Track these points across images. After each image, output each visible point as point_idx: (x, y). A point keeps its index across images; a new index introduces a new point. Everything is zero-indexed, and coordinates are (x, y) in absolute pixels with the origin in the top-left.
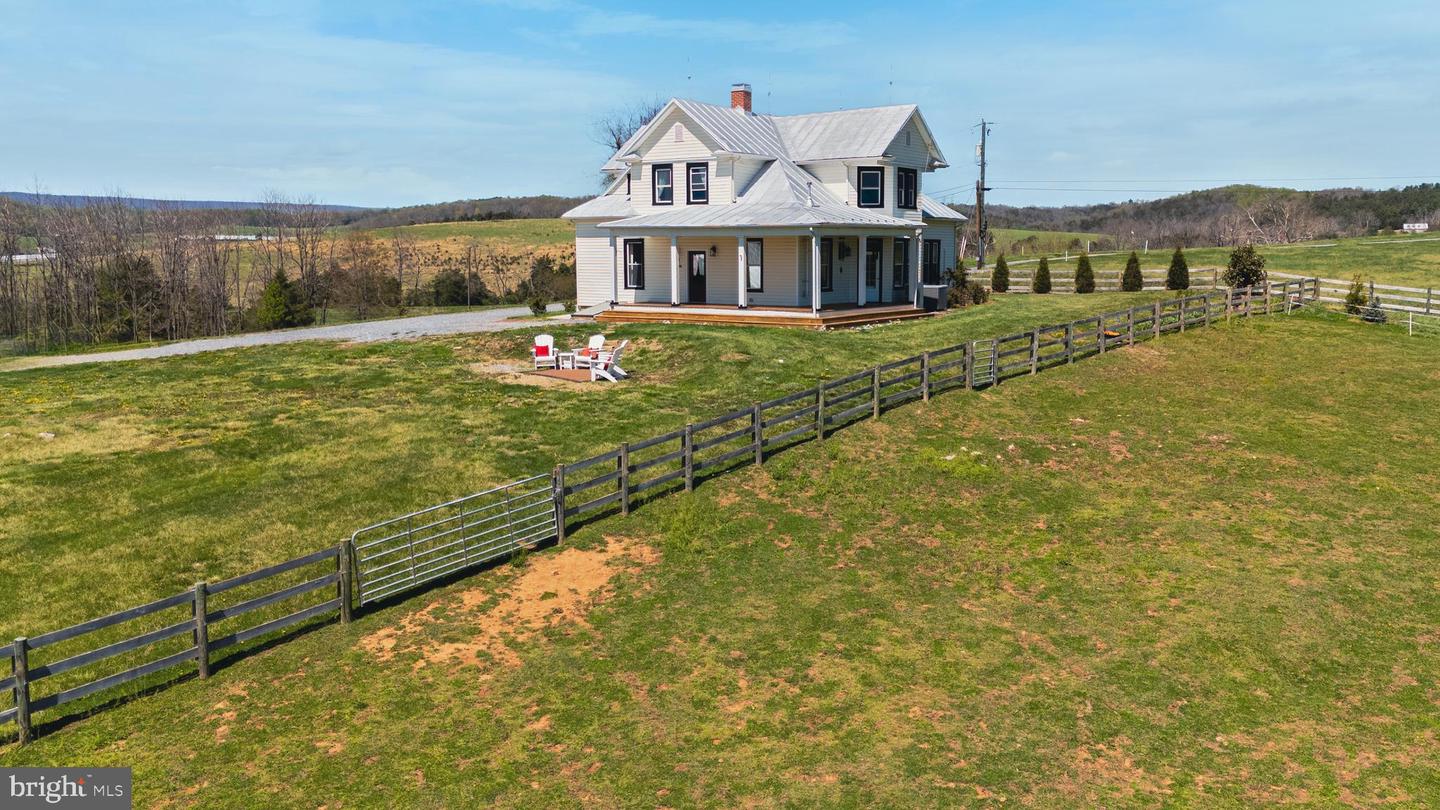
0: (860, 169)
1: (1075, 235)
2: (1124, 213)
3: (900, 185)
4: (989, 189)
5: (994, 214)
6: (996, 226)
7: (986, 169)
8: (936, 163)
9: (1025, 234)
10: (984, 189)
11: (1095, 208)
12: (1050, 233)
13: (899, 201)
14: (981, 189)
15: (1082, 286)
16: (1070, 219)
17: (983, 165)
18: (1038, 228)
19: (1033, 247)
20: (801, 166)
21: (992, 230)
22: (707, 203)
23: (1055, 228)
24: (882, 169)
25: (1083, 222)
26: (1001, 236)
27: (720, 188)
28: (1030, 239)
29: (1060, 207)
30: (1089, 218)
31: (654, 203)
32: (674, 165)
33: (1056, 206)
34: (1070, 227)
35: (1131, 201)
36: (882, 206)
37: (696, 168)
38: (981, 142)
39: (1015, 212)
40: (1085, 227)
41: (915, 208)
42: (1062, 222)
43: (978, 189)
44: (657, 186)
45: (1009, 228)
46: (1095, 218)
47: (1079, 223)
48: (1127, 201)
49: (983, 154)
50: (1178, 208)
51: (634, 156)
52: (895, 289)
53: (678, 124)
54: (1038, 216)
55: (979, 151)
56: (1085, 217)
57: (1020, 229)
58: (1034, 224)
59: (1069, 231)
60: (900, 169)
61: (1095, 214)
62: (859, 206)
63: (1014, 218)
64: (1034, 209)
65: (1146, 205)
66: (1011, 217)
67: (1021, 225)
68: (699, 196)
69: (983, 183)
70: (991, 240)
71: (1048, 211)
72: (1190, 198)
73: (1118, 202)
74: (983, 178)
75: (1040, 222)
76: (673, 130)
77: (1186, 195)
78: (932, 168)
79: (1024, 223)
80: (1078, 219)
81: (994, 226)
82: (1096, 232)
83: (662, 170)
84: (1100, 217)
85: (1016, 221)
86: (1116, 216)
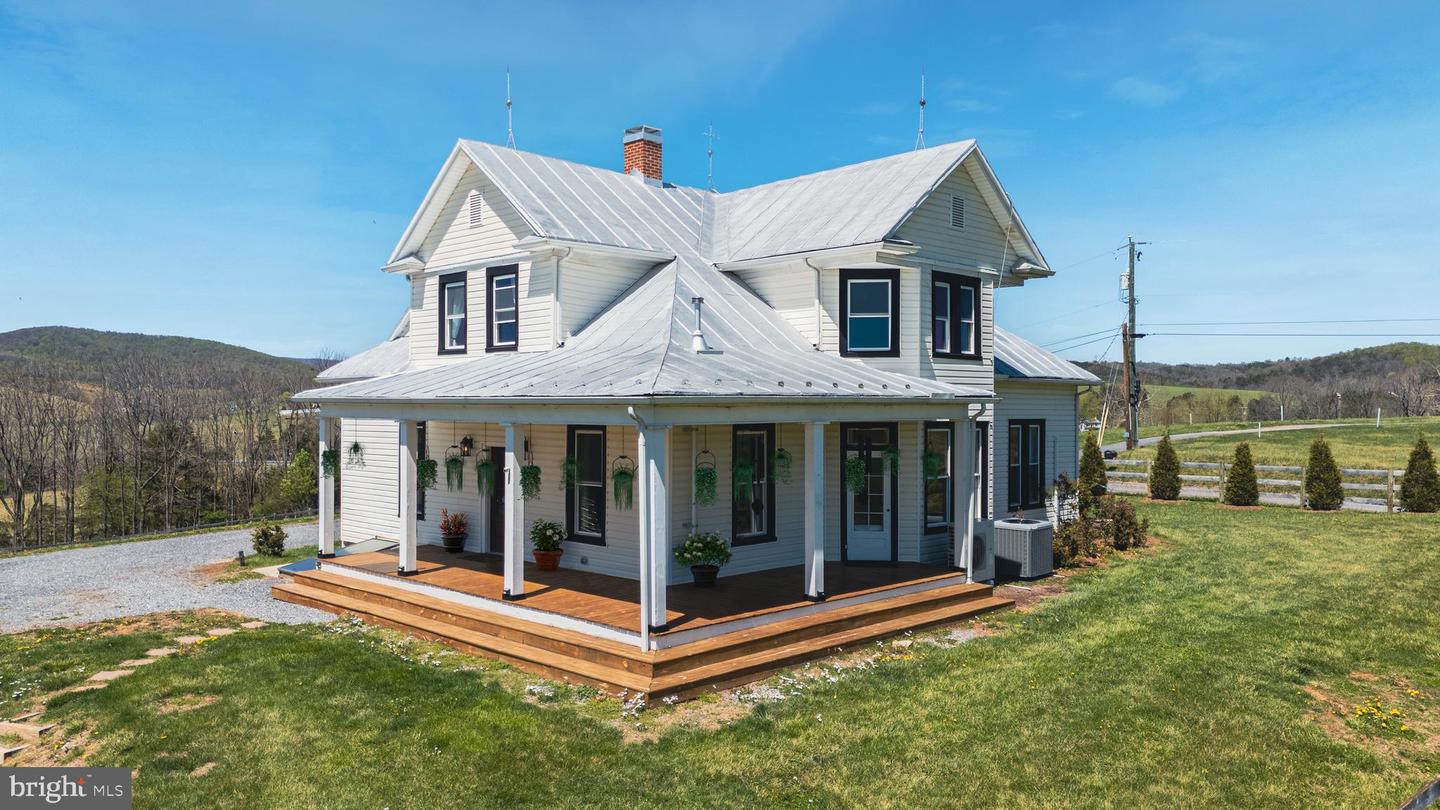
0: (845, 274)
1: (1232, 392)
2: (1281, 370)
3: (937, 308)
4: (1141, 336)
5: (1147, 371)
6: (1150, 382)
7: (1137, 307)
8: (1025, 266)
9: (1180, 390)
10: (1134, 336)
11: (1250, 366)
12: (1208, 390)
13: (938, 342)
14: (1130, 336)
15: (1321, 496)
16: (1224, 376)
17: (1132, 302)
18: (1192, 384)
19: (1190, 405)
20: (733, 275)
21: (1146, 387)
22: (514, 348)
23: (1210, 385)
24: (894, 275)
25: (1239, 379)
26: (1156, 393)
27: (539, 316)
28: (1187, 396)
29: (1214, 365)
30: (1244, 375)
31: (442, 351)
32: (470, 275)
33: (1209, 364)
34: (1226, 383)
35: (1287, 359)
36: (895, 352)
37: (502, 275)
38: (1128, 270)
39: (1168, 369)
40: (1241, 384)
41: (977, 358)
42: (1217, 379)
43: (1124, 335)
44: (447, 318)
45: (1163, 384)
46: (1251, 375)
47: (1235, 380)
48: (1284, 358)
49: (1131, 287)
50: (1340, 366)
51: (412, 259)
52: (928, 531)
53: (474, 192)
54: (1191, 375)
55: (1125, 283)
56: (1240, 375)
57: (1174, 385)
58: (1188, 380)
59: (1225, 388)
60: (937, 276)
61: (1251, 371)
62: (844, 352)
63: (1167, 374)
64: (1187, 366)
65: (1305, 362)
66: (1165, 374)
67: (1174, 382)
68: (505, 334)
69: (1133, 327)
70: (1145, 397)
71: (1202, 368)
72: (1352, 355)
73: (1274, 359)
74: (1132, 320)
75: (1194, 379)
76: (467, 206)
77: (1349, 353)
78: (1016, 278)
79: (1178, 380)
80: (1233, 376)
81: (1147, 383)
82: (1253, 389)
83: (452, 282)
84: (1256, 374)
85: (1169, 378)
86: (1274, 373)
